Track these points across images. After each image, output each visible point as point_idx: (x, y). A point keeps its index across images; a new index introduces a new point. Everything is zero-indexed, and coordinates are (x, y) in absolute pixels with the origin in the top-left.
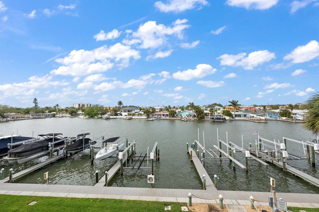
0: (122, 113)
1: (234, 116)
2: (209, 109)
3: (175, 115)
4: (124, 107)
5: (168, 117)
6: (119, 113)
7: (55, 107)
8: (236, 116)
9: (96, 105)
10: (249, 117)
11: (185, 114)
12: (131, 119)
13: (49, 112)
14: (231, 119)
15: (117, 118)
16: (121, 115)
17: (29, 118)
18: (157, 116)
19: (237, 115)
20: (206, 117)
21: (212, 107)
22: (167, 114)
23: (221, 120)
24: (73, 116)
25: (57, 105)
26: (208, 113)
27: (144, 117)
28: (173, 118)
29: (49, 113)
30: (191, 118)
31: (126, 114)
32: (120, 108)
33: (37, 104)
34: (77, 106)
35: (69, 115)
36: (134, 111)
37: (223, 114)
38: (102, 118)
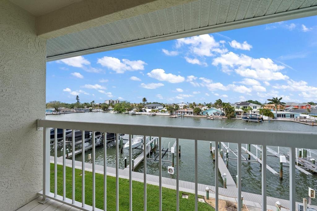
0: (146, 109)
1: (275, 116)
2: (241, 107)
3: (201, 113)
4: (148, 103)
5: (192, 114)
6: (144, 110)
7: (92, 103)
8: (279, 116)
9: (124, 101)
10: (298, 117)
11: (211, 113)
12: (154, 116)
13: (87, 108)
14: (271, 119)
15: (142, 114)
16: (146, 111)
17: (73, 112)
18: (180, 113)
19: (280, 115)
20: (237, 116)
21: (245, 105)
22: (191, 111)
23: (257, 121)
24: (105, 111)
25: (93, 102)
26: (241, 112)
27: (168, 114)
28: (198, 116)
29: (87, 109)
30: (220, 117)
31: (150, 110)
32: (144, 105)
33: (78, 101)
34: (108, 103)
35: (102, 111)
36: (158, 107)
37: (260, 113)
38: (128, 113)
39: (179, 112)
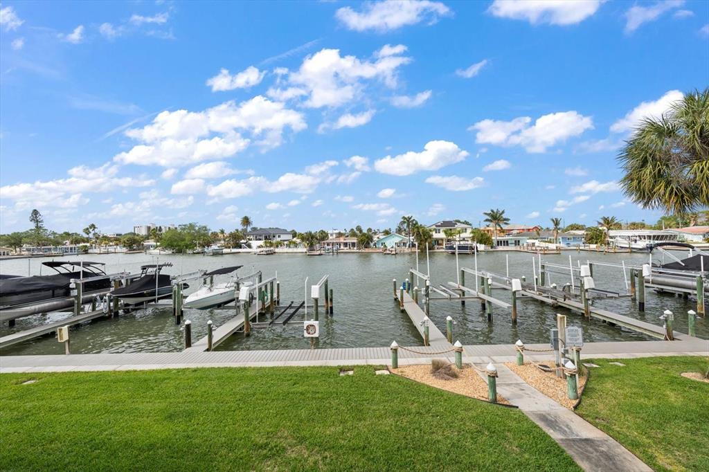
0: (250, 242)
1: (495, 243)
2: (442, 229)
3: (372, 244)
4: (254, 230)
5: (355, 248)
6: (243, 243)
7: (87, 229)
8: (499, 243)
9: (190, 224)
10: (525, 245)
11: (391, 242)
12: (272, 254)
13: (72, 243)
14: (489, 249)
15: (239, 252)
16: (249, 246)
17: (20, 257)
18: (331, 247)
19: (501, 242)
20: (436, 246)
21: (448, 225)
22: (353, 241)
23: (468, 251)
24: (134, 250)
25: (93, 226)
26: (442, 240)
27: (302, 249)
28: (367, 250)
29: (73, 246)
30: (407, 250)
31: (261, 243)
32: (244, 234)
33: (39, 224)
34: (143, 232)
35: (125, 250)
36: (279, 236)
37: (473, 239)
38: (203, 253)
39: (328, 245)
